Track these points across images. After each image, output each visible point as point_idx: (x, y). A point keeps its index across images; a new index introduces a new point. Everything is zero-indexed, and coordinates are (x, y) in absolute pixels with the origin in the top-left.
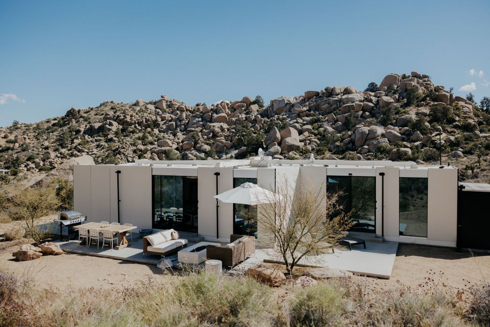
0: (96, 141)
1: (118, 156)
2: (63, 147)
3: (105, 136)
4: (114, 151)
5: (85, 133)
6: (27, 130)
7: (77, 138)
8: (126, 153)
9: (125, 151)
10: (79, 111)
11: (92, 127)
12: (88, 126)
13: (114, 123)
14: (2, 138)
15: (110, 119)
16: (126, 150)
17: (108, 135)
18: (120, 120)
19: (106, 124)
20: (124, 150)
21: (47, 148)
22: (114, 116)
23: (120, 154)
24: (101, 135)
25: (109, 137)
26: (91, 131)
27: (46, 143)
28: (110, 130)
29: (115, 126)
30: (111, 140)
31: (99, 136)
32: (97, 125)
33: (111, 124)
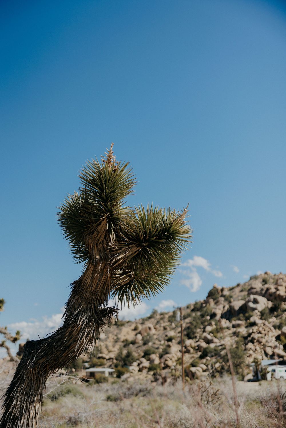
0: (234, 326)
1: (250, 345)
2: (189, 338)
3: (247, 318)
4: (245, 338)
5: (222, 317)
6: (162, 319)
7: (210, 324)
8: (264, 341)
9: (262, 337)
10: (222, 290)
11: (231, 309)
12: (227, 307)
13: (260, 298)
14: (133, 330)
15: (256, 293)
16: (263, 335)
17: (251, 316)
18: (271, 295)
19: (249, 301)
20: (260, 335)
21: (170, 340)
22: (262, 290)
23: (253, 343)
24: (242, 318)
25: (252, 320)
26: (229, 315)
27: (171, 334)
28: (254, 309)
29: (264, 303)
30: (254, 324)
31: (239, 319)
32: (237, 304)
33: (255, 301)
